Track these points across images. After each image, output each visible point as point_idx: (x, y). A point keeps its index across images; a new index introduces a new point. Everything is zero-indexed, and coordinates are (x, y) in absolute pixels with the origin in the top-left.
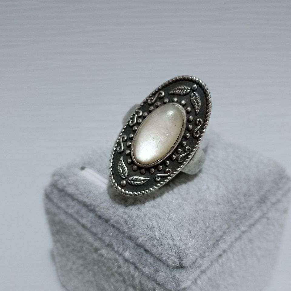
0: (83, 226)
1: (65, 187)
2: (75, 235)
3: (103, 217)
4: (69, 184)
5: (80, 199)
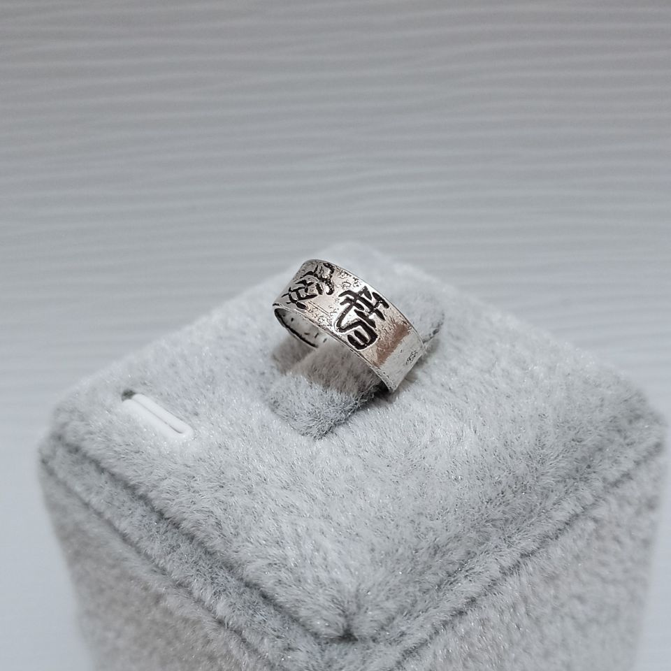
0: (125, 538)
1: (83, 440)
2: (110, 561)
3: (167, 516)
4: (91, 433)
5: (115, 470)
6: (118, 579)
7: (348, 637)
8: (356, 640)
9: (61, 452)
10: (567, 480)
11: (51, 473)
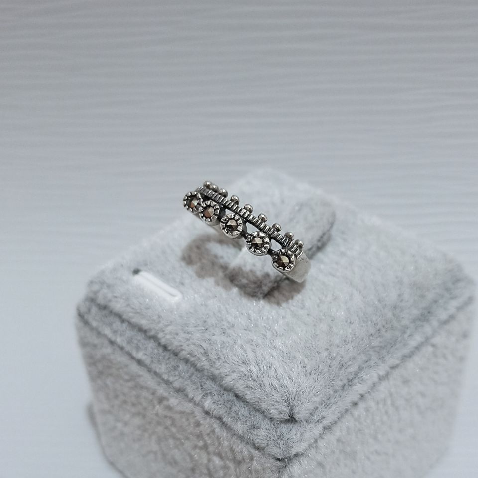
3: (170, 348)
4: (116, 297)
5: (133, 320)
6: (132, 388)
7: (292, 420)
8: (296, 421)
9: (94, 310)
10: (416, 321)
11: (86, 323)
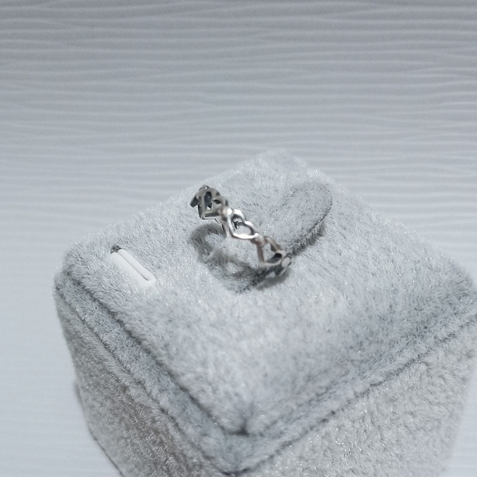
2: (96, 359)
3: (134, 335)
4: (88, 274)
6: (101, 371)
8: (249, 435)
9: (69, 283)
10: (409, 336)
11: (62, 296)
